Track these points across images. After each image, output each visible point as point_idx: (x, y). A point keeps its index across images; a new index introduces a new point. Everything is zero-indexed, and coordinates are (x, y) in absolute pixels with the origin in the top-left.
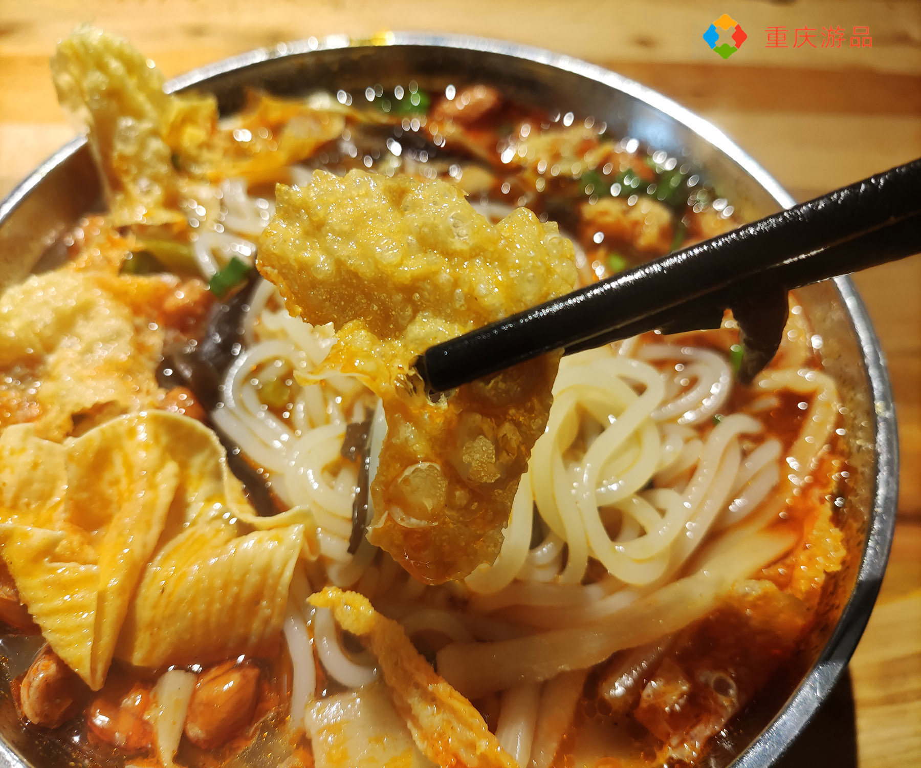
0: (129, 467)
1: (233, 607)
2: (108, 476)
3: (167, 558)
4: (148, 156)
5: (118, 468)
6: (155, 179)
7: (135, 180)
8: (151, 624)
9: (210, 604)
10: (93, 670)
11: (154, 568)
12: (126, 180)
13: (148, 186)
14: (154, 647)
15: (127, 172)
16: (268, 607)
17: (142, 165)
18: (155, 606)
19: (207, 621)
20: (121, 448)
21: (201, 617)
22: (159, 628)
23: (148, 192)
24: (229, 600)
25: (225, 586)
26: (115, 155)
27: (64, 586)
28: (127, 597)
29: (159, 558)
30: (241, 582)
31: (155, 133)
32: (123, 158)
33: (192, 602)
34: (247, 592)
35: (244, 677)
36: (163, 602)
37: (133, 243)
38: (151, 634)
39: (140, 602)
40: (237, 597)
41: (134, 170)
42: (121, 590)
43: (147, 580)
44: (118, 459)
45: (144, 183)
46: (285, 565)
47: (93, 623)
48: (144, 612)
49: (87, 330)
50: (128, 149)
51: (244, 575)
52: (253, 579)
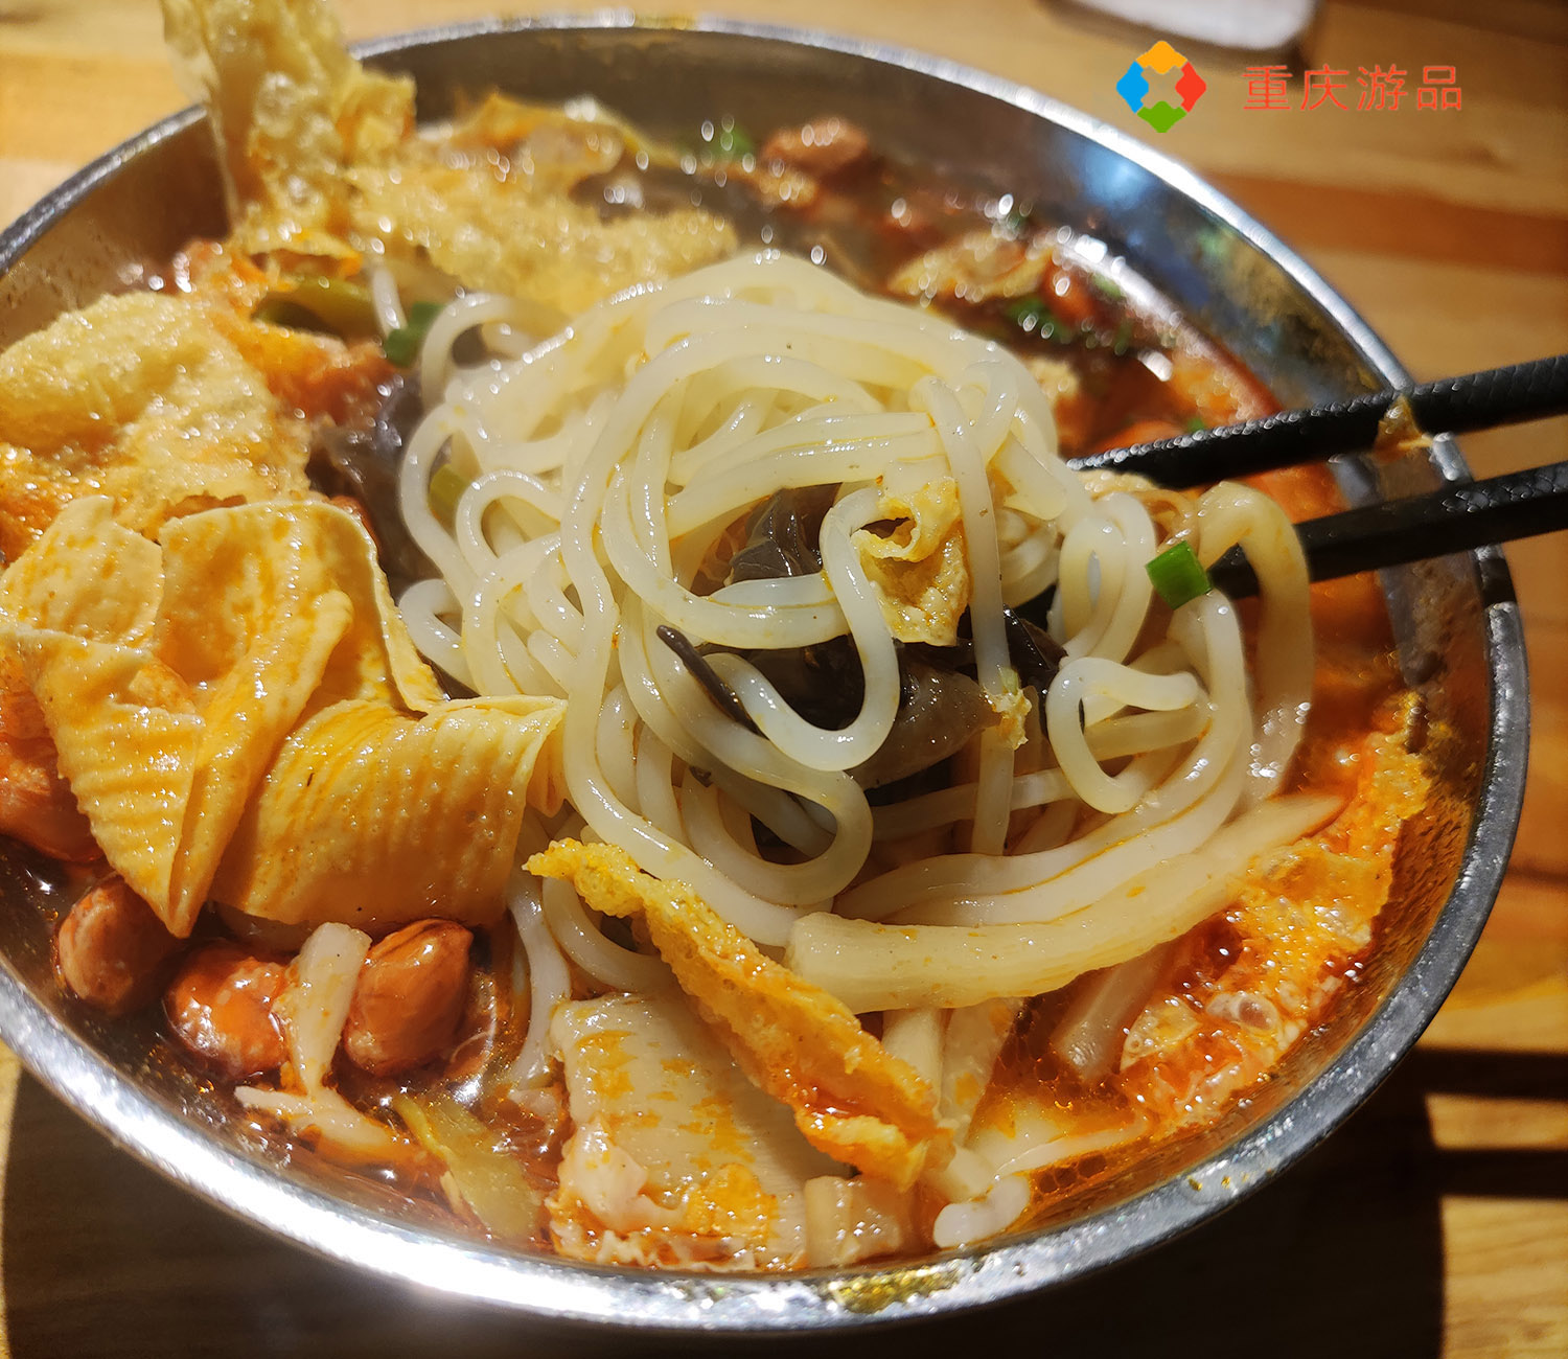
0: (269, 582)
1: (429, 821)
2: (234, 594)
3: (321, 730)
4: (307, 142)
5: (251, 584)
6: (316, 183)
7: (283, 181)
8: (286, 841)
9: (390, 809)
10: (174, 898)
11: (295, 743)
12: (270, 179)
13: (304, 191)
14: (287, 880)
15: (271, 164)
16: (490, 826)
17: (296, 158)
18: (294, 808)
19: (384, 839)
20: (259, 552)
21: (374, 831)
22: (297, 848)
23: (303, 203)
24: (424, 806)
25: (419, 780)
26: (253, 134)
27: (140, 746)
28: (245, 783)
29: (306, 728)
30: (445, 777)
31: (321, 108)
32: (266, 141)
33: (360, 803)
34: (455, 794)
35: (444, 944)
36: (308, 801)
37: (276, 280)
38: (283, 860)
39: (267, 800)
40: (436, 802)
41: (283, 165)
42: (237, 768)
43: (283, 763)
44: (252, 570)
45: (297, 185)
46: (522, 751)
47: (183, 811)
48: (274, 818)
49: (194, 392)
50: (278, 128)
51: (453, 762)
52: (467, 769)
